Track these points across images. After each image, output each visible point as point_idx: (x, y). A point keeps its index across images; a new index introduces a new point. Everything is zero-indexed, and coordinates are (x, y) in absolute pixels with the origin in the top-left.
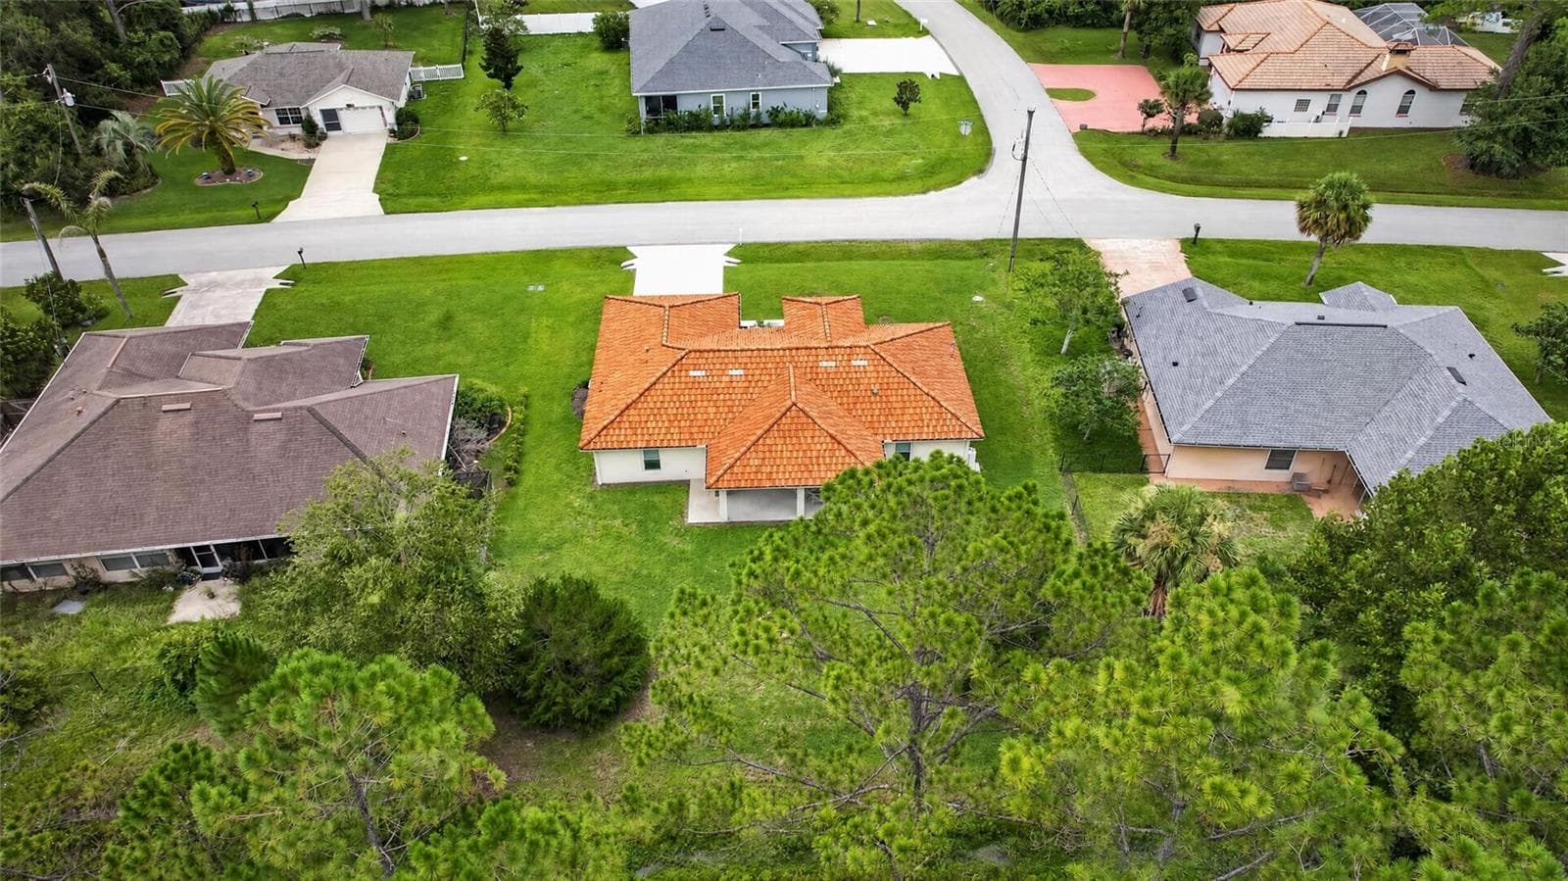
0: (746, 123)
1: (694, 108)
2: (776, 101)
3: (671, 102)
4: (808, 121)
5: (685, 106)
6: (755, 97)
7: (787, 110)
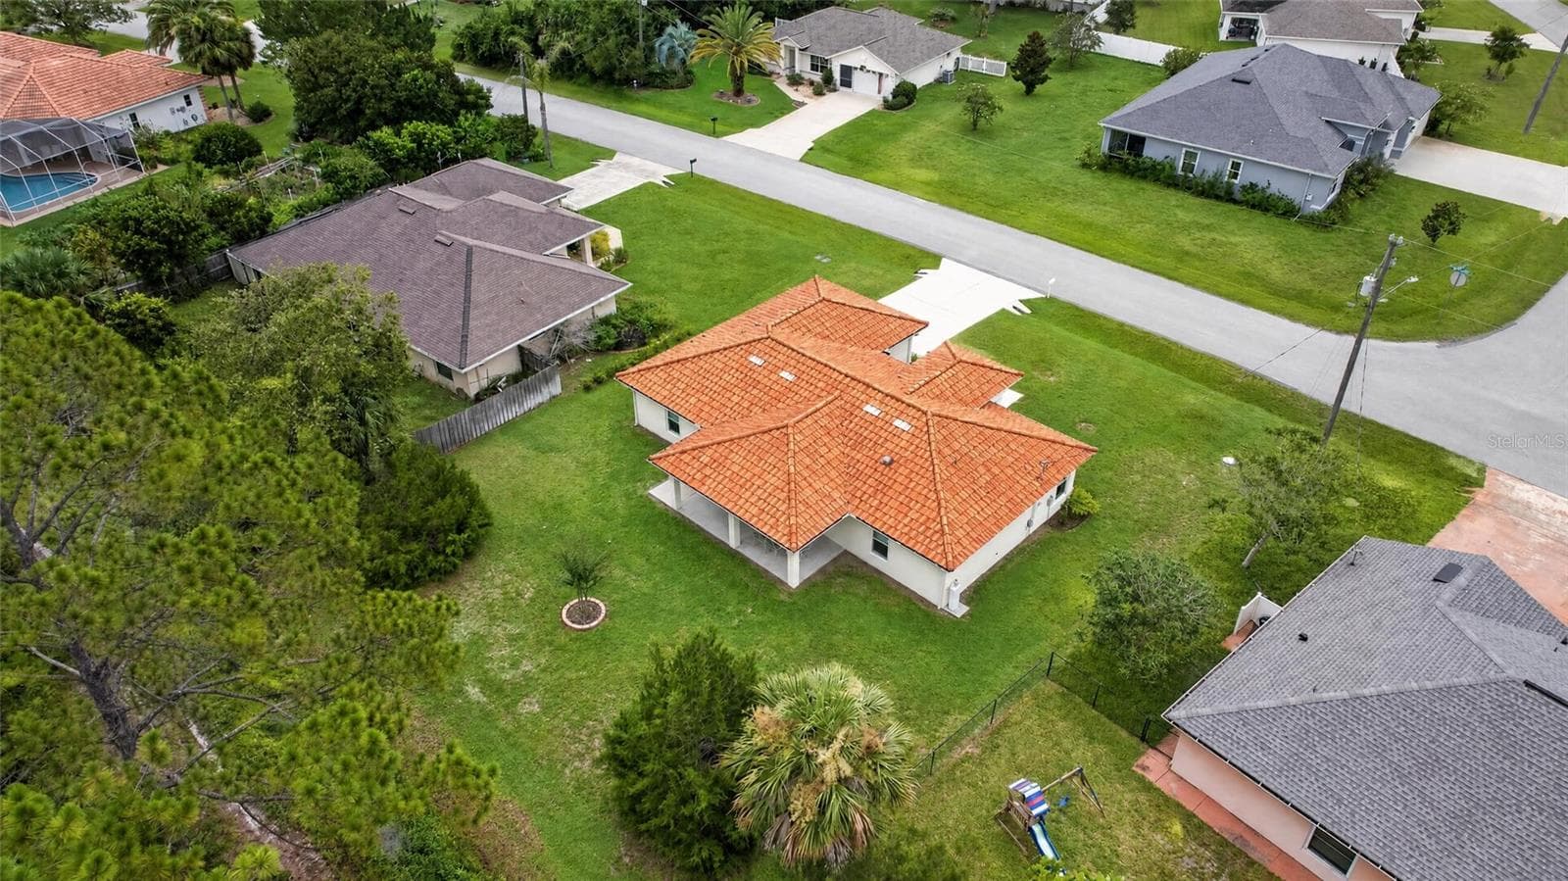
0: (1215, 192)
1: (1160, 158)
2: (1260, 178)
3: (1137, 143)
4: (1288, 211)
5: (1150, 152)
6: (1235, 166)
7: (1269, 192)
